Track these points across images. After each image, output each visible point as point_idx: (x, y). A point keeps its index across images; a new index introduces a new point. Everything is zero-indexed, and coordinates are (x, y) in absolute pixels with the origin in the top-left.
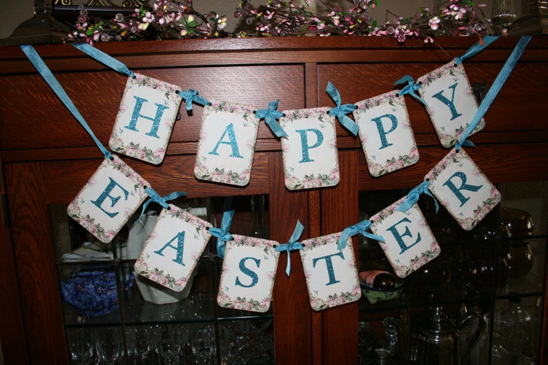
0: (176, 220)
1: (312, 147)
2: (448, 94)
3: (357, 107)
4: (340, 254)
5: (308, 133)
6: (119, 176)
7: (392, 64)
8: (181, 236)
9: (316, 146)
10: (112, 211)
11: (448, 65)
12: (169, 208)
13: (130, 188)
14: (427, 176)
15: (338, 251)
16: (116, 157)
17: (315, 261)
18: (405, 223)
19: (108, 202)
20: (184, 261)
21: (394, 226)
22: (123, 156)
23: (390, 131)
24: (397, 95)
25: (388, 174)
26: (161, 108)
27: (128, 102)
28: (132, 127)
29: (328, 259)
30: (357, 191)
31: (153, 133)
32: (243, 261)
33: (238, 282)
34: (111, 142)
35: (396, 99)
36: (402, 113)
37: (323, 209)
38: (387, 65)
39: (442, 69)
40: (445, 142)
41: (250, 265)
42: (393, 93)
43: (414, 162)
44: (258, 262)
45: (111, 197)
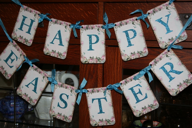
0: (35, 72)
1: (94, 43)
2: (165, 20)
3: (116, 25)
4: (105, 98)
5: (92, 36)
6: (15, 50)
7: (141, 3)
8: (37, 79)
9: (96, 43)
10: (11, 65)
11: (165, 4)
12: (33, 66)
13: (18, 56)
14: (151, 63)
15: (104, 97)
16: (14, 42)
17: (93, 100)
18: (138, 87)
19: (10, 61)
20: (37, 91)
21: (132, 88)
22: (17, 41)
23: (132, 38)
24: (136, 20)
25: (131, 60)
26: (32, 21)
27: (20, 18)
28: (21, 29)
29: (99, 100)
30: (121, 68)
31: (29, 32)
32: (61, 95)
33: (59, 105)
34: (13, 35)
35: (136, 22)
36: (139, 29)
37: (104, 76)
38: (139, 3)
39: (161, 6)
40: (162, 46)
41: (64, 97)
42: (134, 18)
43: (145, 55)
44: (68, 96)
45: (11, 59)
